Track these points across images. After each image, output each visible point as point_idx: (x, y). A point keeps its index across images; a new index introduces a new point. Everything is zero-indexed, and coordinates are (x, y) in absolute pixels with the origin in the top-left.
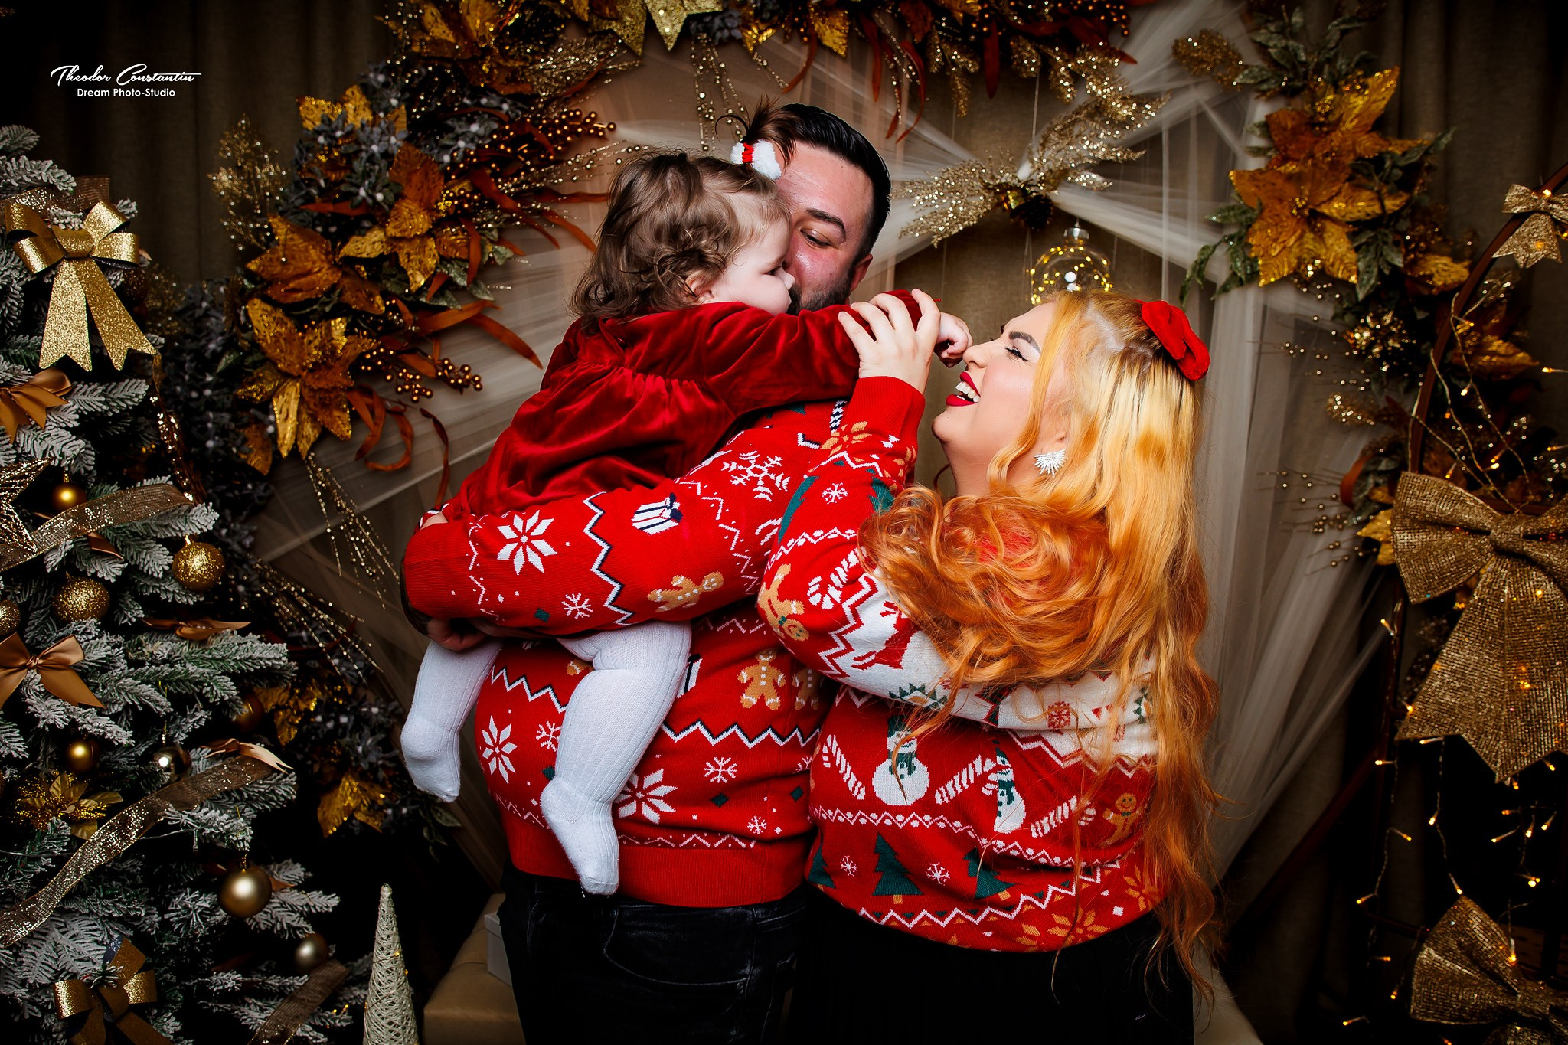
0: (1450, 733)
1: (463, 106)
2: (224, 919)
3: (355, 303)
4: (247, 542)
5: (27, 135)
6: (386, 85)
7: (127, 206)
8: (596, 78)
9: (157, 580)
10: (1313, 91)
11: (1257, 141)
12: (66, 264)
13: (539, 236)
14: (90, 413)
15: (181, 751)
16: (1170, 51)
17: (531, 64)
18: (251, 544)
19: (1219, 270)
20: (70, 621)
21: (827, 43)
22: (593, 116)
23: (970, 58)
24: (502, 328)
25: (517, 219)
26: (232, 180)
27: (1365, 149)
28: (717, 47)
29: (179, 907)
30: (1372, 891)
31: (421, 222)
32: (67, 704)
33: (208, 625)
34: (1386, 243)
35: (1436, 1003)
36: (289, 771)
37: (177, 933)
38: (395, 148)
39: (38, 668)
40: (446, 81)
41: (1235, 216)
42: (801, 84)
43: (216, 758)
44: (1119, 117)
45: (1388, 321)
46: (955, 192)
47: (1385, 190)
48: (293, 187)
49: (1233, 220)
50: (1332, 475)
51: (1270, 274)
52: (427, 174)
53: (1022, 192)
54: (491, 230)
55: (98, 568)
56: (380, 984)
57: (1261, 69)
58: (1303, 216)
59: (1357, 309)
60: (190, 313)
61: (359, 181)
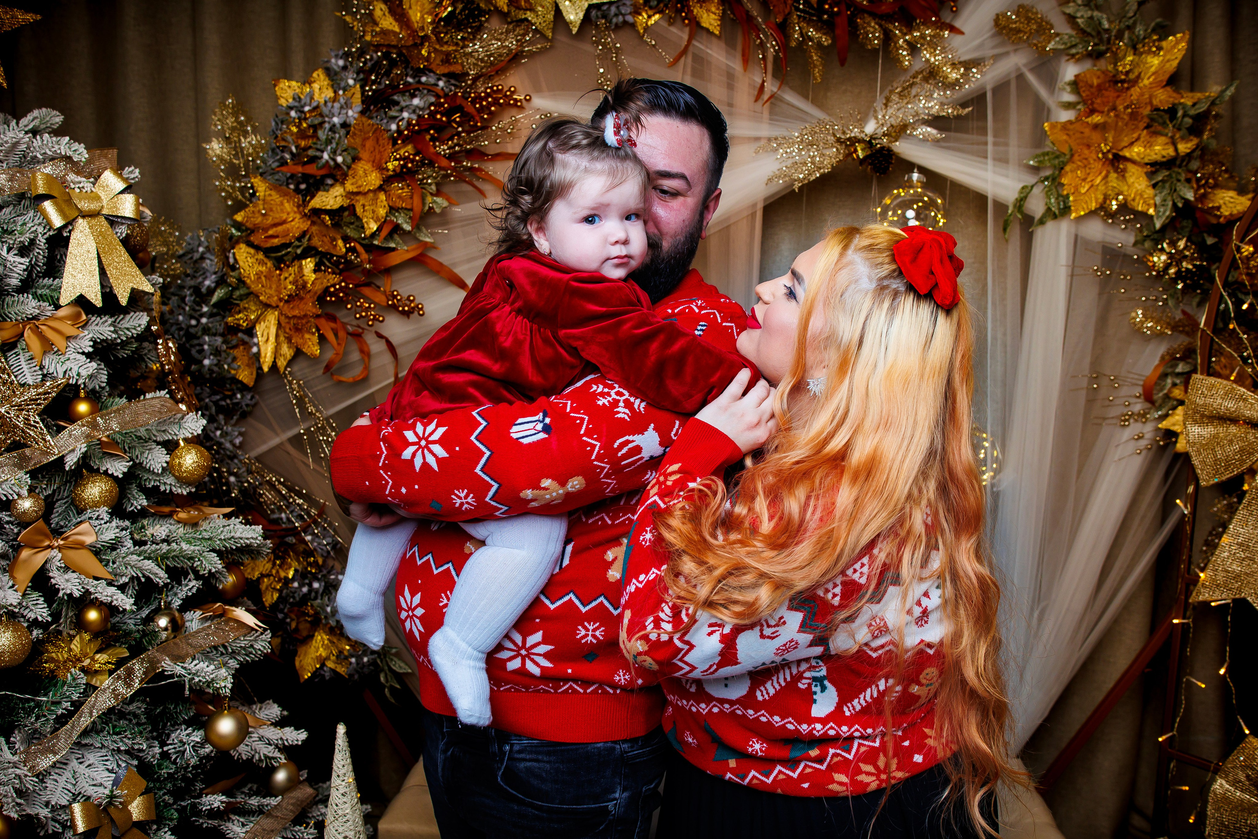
0: (1237, 596)
1: (407, 84)
2: (212, 751)
3: (321, 246)
4: (237, 441)
5: (54, 116)
6: (345, 68)
7: (131, 172)
8: (514, 59)
9: (158, 475)
10: (1115, 54)
11: (1068, 97)
12: (80, 220)
13: (470, 188)
14: (103, 340)
15: (177, 614)
16: (992, 23)
17: (462, 48)
18: (240, 443)
19: (1036, 206)
20: (86, 509)
21: (704, 25)
22: (512, 89)
23: (824, 34)
24: (441, 264)
25: (451, 175)
26: (222, 148)
27: (1160, 101)
28: (613, 30)
29: (176, 741)
30: (1172, 731)
31: (374, 179)
32: (83, 577)
33: (200, 510)
34: (1179, 181)
35: (1227, 827)
36: (265, 630)
37: (175, 762)
38: (352, 119)
39: (60, 548)
40: (393, 64)
41: (1049, 160)
42: (683, 59)
43: (205, 619)
44: (949, 80)
45: (1182, 247)
46: (812, 145)
47: (1178, 136)
48: (270, 153)
49: (1048, 164)
50: (1136, 377)
51: (1080, 208)
52: (378, 140)
53: (869, 143)
54: (430, 184)
55: (109, 466)
56: (337, 805)
57: (1071, 36)
58: (1107, 159)
59: (1156, 236)
60: (190, 256)
61: (323, 147)
